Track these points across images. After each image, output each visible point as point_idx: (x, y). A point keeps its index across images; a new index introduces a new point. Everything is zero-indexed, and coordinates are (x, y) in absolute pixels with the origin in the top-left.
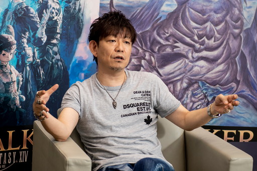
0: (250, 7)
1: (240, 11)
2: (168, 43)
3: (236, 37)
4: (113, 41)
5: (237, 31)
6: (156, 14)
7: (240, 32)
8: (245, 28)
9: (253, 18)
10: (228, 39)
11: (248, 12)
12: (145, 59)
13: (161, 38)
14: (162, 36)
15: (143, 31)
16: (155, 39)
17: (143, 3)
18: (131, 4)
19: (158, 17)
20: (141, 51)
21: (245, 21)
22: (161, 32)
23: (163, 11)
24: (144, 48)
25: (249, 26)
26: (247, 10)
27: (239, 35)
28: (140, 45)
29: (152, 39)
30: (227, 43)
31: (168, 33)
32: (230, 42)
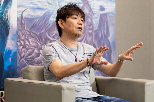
0: (96, 18)
1: (91, 20)
2: (54, 39)
3: (90, 35)
4: (75, 18)
5: (90, 31)
6: (47, 22)
7: (92, 32)
8: (94, 30)
9: (98, 24)
10: (87, 36)
11: (95, 20)
12: (42, 49)
13: (50, 36)
14: (51, 35)
15: (40, 33)
16: (47, 38)
17: (40, 16)
18: (33, 17)
19: (48, 24)
20: (39, 44)
21: (94, 26)
22: (50, 33)
23: (51, 21)
24: (41, 43)
25: (96, 29)
26: (95, 19)
27: (92, 34)
28: (39, 41)
29: (45, 38)
30: (86, 39)
31: (54, 34)
32: (88, 38)
